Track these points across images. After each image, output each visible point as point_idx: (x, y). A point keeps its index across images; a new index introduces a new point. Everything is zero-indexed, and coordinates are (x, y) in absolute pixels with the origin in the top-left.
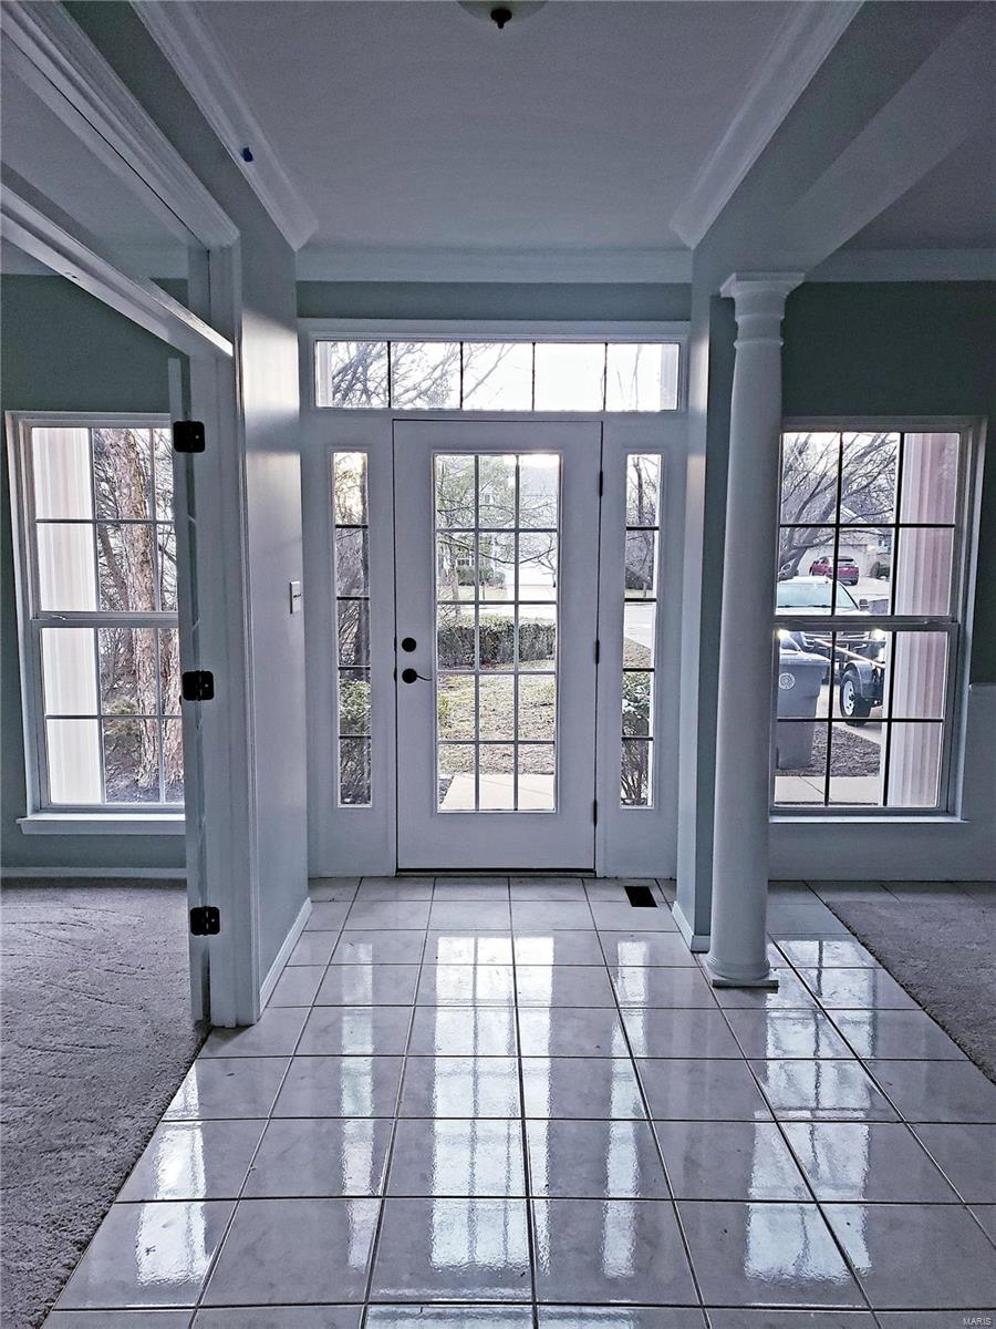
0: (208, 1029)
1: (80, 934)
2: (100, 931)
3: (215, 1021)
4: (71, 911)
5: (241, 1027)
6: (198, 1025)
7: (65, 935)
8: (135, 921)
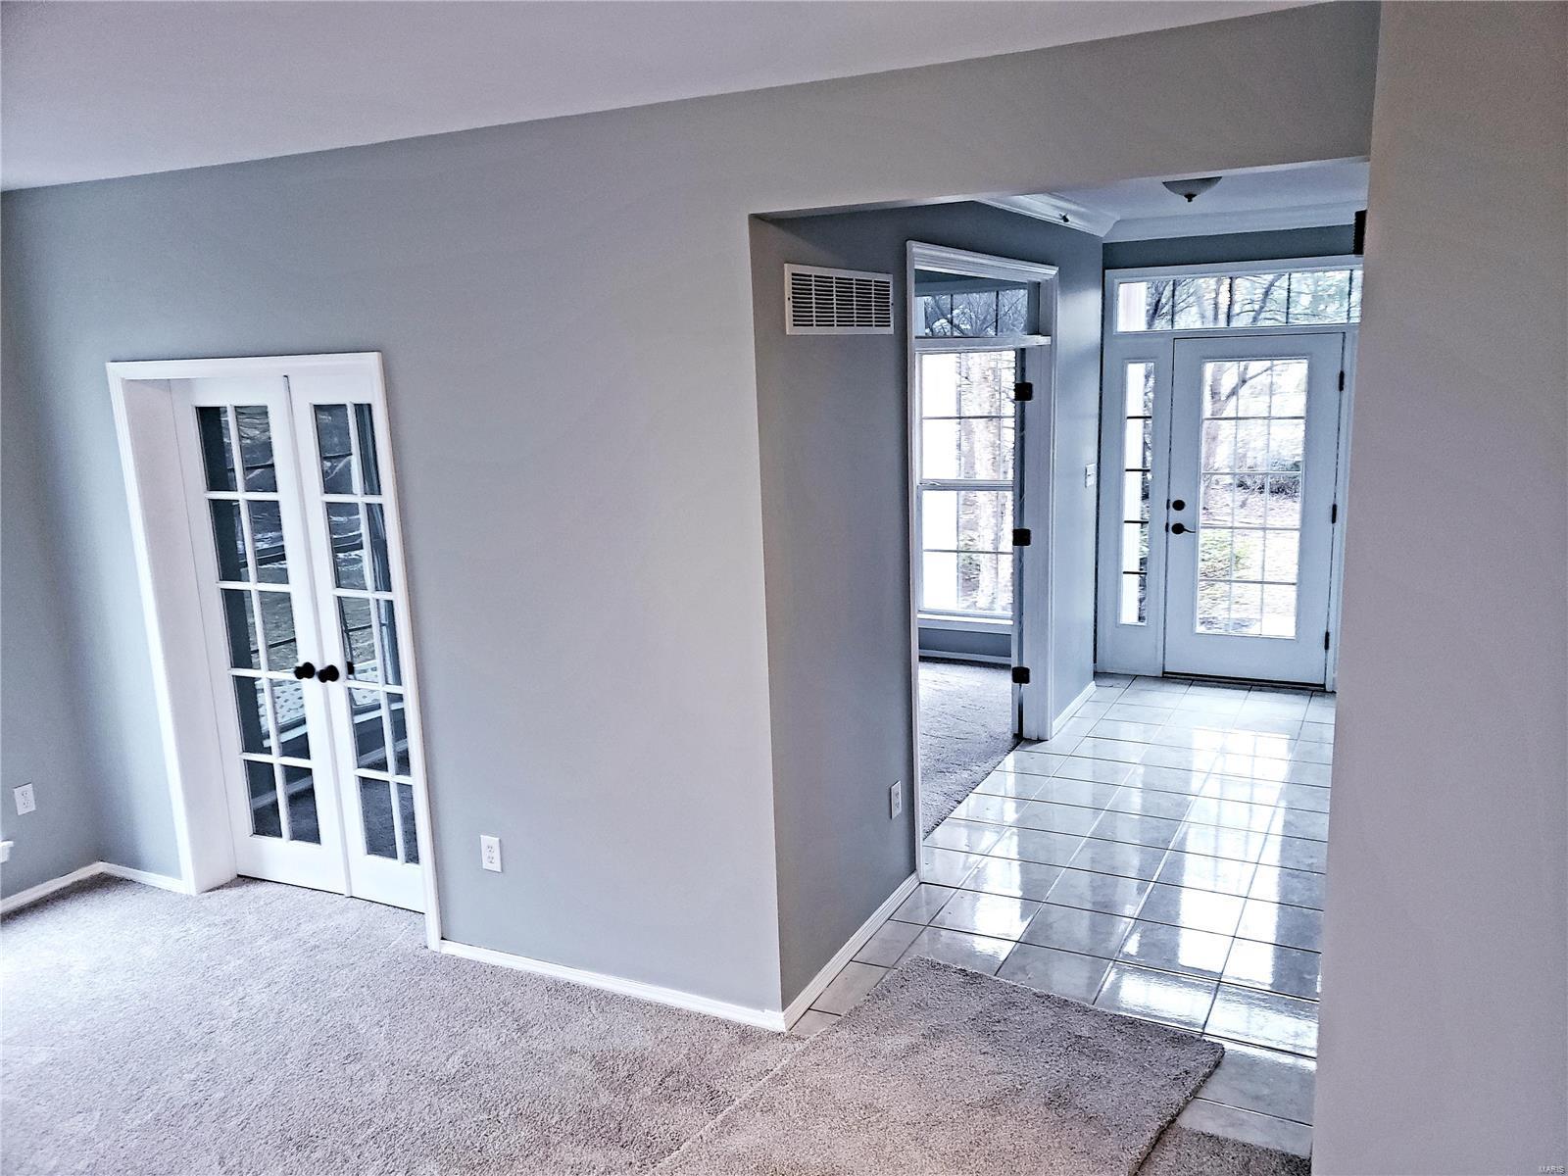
0: (1020, 739)
1: (944, 687)
2: (957, 687)
3: (1025, 734)
4: (939, 675)
5: (1039, 740)
6: (1015, 736)
7: (937, 687)
8: (978, 684)
